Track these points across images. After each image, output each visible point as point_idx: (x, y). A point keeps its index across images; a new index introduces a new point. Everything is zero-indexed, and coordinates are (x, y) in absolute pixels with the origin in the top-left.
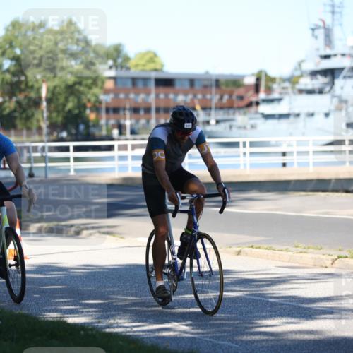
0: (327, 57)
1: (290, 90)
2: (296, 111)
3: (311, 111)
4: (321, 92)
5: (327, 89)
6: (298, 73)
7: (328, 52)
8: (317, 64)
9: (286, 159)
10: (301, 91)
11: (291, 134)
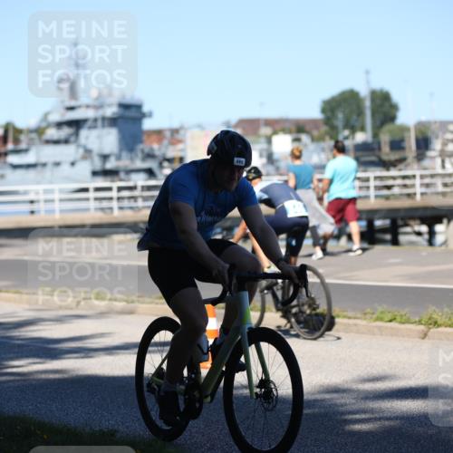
0: (72, 108)
1: (37, 141)
2: (43, 160)
3: (58, 160)
4: (66, 141)
5: (73, 139)
6: (44, 125)
7: (73, 103)
8: (63, 115)
9: (34, 207)
10: (48, 142)
11: (38, 183)
